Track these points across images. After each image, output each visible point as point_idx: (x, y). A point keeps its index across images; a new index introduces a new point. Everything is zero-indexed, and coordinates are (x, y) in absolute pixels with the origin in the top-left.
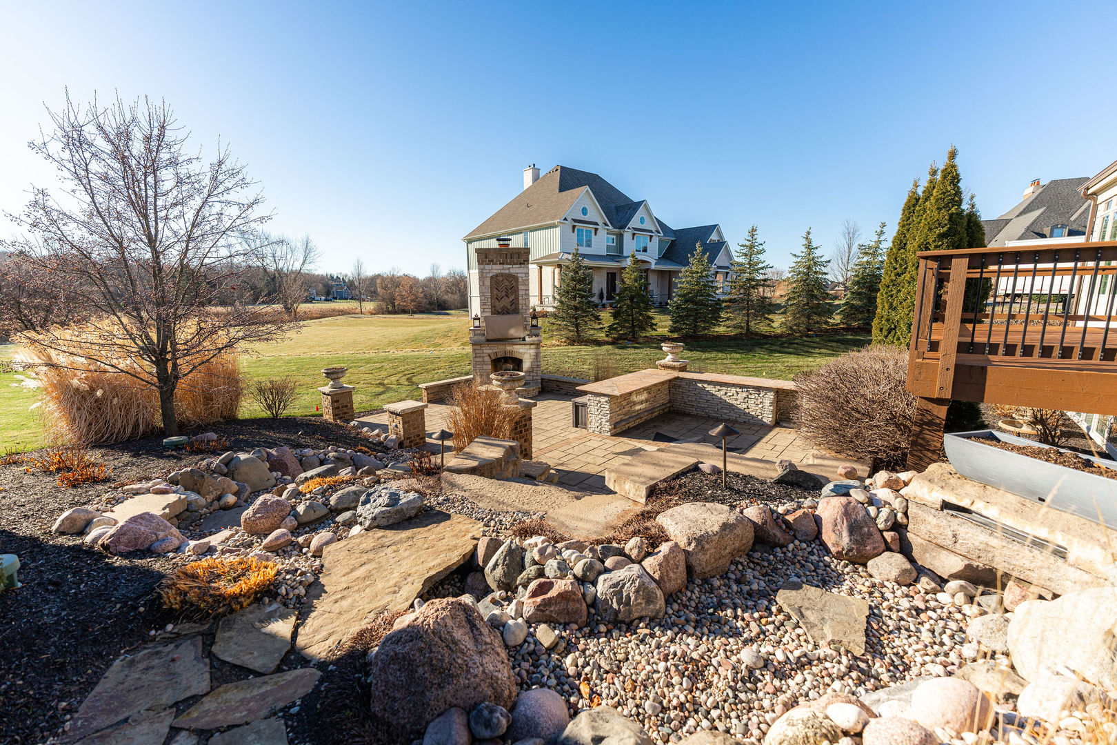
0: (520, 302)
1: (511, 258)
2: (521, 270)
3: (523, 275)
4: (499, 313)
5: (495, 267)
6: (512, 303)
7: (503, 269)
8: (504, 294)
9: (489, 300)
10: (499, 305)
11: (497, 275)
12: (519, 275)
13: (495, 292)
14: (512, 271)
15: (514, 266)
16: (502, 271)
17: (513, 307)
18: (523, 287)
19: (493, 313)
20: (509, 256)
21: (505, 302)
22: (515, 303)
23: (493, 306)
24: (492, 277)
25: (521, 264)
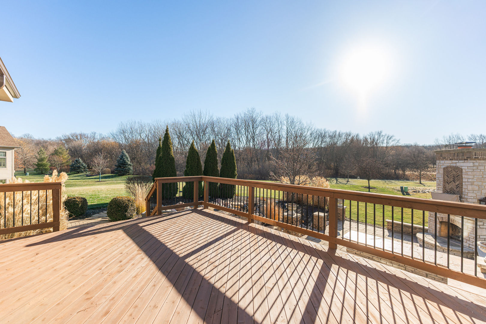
0: (464, 187)
1: (458, 156)
2: (465, 164)
3: (466, 168)
4: (448, 193)
5: (447, 162)
6: (457, 186)
7: (452, 163)
8: (452, 180)
9: (442, 182)
10: (449, 187)
11: (447, 167)
12: (463, 168)
13: (446, 178)
14: (458, 165)
15: (460, 161)
16: (451, 165)
17: (458, 189)
18: (466, 176)
19: (444, 192)
20: (456, 155)
21: (452, 185)
22: (460, 186)
23: (444, 187)
24: (444, 169)
25: (465, 160)
